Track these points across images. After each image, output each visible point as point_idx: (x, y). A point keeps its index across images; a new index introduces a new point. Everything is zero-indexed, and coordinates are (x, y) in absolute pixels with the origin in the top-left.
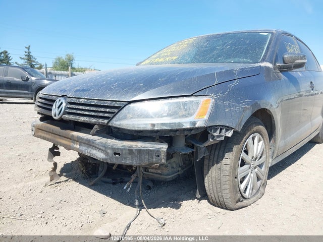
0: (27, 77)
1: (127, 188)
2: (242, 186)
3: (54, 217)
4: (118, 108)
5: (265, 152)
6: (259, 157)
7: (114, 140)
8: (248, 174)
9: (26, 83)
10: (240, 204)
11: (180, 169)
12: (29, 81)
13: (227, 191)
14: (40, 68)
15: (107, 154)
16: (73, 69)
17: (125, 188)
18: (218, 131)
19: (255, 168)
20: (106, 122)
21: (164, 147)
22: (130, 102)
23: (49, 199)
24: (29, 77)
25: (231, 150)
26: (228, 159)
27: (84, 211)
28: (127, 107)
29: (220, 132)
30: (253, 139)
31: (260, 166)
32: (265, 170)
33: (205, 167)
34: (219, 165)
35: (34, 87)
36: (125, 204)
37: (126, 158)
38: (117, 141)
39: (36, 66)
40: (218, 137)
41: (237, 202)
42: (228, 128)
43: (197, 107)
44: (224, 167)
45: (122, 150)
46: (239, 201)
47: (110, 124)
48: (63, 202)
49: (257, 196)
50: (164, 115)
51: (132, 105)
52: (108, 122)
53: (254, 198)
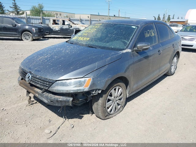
0: (15, 24)
1: (60, 111)
2: (109, 110)
3: (30, 123)
4: (52, 83)
5: (123, 93)
6: (118, 96)
7: (51, 95)
8: (112, 105)
9: (15, 27)
10: (107, 117)
11: (85, 100)
12: (17, 27)
13: (100, 113)
14: (23, 13)
15: (48, 101)
16: (44, 14)
17: (59, 111)
18: (95, 91)
19: (117, 101)
20: (47, 89)
21: (71, 99)
22: (57, 81)
23: (28, 113)
24: (16, 24)
25: (102, 97)
26: (101, 101)
27: (42, 120)
28: (55, 83)
29: (96, 92)
30: (115, 89)
31: (120, 99)
32: (123, 100)
33: (93, 103)
34: (97, 103)
35: (20, 30)
36: (60, 116)
37: (55, 104)
38: (53, 95)
39: (20, 12)
40: (94, 93)
41: (106, 117)
42: (99, 90)
43: (85, 83)
44: (99, 104)
45: (54, 100)
46: (107, 116)
47: (48, 90)
48: (34, 115)
49: (117, 112)
50: (72, 84)
51: (57, 82)
52: (48, 89)
53: (116, 114)
